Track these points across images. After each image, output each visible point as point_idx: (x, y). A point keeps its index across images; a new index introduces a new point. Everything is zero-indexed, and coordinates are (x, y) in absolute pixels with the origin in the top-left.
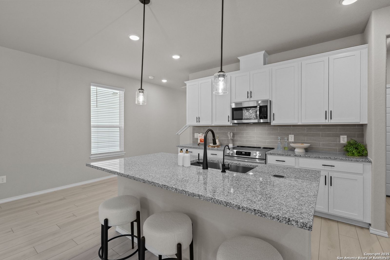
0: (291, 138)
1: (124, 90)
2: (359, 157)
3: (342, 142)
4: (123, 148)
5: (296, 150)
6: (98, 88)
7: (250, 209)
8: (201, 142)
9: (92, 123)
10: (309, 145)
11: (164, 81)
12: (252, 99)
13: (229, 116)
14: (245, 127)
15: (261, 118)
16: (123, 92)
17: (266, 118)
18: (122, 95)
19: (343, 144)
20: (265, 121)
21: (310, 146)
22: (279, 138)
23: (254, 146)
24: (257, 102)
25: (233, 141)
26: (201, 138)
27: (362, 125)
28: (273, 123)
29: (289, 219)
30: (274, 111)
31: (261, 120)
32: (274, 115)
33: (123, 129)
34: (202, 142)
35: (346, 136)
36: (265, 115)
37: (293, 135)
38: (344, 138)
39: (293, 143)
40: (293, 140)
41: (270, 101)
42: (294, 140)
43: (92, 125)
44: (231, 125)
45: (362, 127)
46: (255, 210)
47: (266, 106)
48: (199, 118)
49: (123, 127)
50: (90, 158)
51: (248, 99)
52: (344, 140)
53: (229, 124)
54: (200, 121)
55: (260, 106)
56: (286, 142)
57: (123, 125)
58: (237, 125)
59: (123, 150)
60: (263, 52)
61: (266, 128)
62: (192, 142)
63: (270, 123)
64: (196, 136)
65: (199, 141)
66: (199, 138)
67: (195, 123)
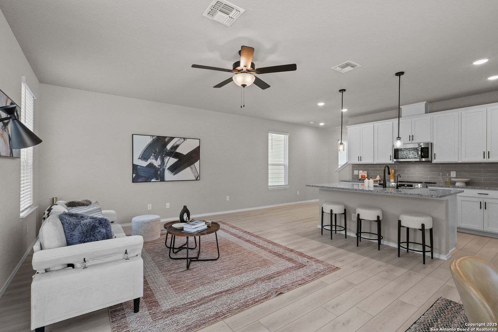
0: (453, 174)
1: (289, 134)
4: (287, 183)
5: (457, 184)
6: (273, 134)
9: (269, 162)
10: (469, 180)
11: (322, 124)
12: (413, 142)
13: (392, 156)
14: (407, 165)
15: (422, 157)
16: (288, 136)
17: (428, 157)
18: (286, 138)
20: (427, 159)
21: (471, 180)
22: (441, 174)
23: (416, 181)
24: (419, 144)
26: (362, 174)
28: (434, 161)
30: (435, 151)
31: (423, 159)
32: (435, 155)
33: (287, 166)
36: (426, 155)
37: (455, 172)
39: (454, 178)
40: (455, 176)
41: (432, 143)
43: (269, 163)
44: (393, 163)
47: (428, 148)
48: (361, 157)
49: (287, 165)
50: (268, 189)
51: (410, 142)
53: (391, 162)
54: (361, 159)
55: (422, 148)
56: (447, 177)
57: (288, 164)
58: (398, 163)
59: (287, 184)
60: (425, 102)
61: (428, 165)
62: (351, 178)
63: (431, 161)
64: (356, 172)
65: (360, 177)
66: (360, 175)
67: (357, 162)
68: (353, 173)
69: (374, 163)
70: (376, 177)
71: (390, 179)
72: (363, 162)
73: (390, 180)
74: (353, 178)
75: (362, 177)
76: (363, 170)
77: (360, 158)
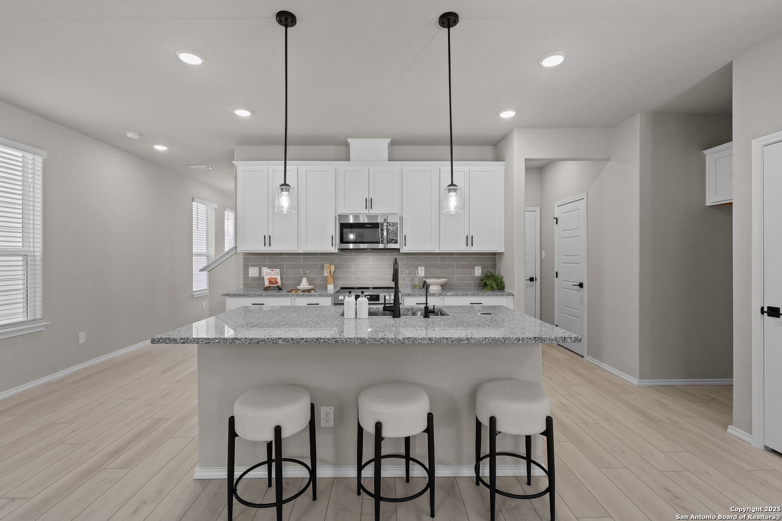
0: (421, 272)
2: (498, 291)
3: (476, 274)
5: (431, 287)
7: (530, 339)
8: (270, 284)
9: (193, 251)
10: (446, 280)
12: (372, 211)
13: (334, 237)
14: (353, 256)
17: (396, 241)
19: (477, 277)
21: (448, 281)
22: (407, 271)
25: (335, 279)
26: (269, 276)
27: (494, 254)
28: (403, 249)
29: (565, 338)
30: (406, 231)
31: (389, 244)
32: (405, 237)
34: (273, 284)
35: (480, 267)
37: (424, 268)
38: (478, 269)
40: (423, 275)
42: (425, 275)
44: (337, 251)
45: (494, 257)
46: (535, 338)
47: (396, 224)
48: (270, 238)
51: (367, 211)
52: (478, 272)
53: (333, 250)
54: (271, 243)
56: (416, 277)
60: (388, 140)
62: (242, 286)
63: (400, 249)
64: (253, 272)
65: (267, 284)
66: (266, 278)
67: (260, 248)
68: (246, 273)
69: (299, 252)
70: (301, 281)
71: (327, 284)
72: (275, 248)
73: (327, 287)
74: (246, 285)
75: (270, 282)
76: (271, 267)
77: (267, 240)
